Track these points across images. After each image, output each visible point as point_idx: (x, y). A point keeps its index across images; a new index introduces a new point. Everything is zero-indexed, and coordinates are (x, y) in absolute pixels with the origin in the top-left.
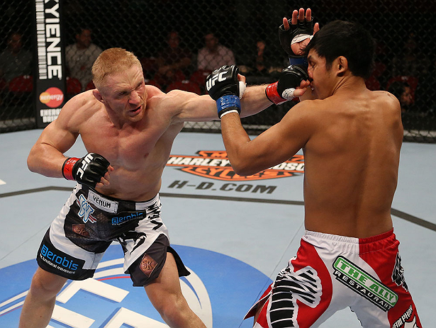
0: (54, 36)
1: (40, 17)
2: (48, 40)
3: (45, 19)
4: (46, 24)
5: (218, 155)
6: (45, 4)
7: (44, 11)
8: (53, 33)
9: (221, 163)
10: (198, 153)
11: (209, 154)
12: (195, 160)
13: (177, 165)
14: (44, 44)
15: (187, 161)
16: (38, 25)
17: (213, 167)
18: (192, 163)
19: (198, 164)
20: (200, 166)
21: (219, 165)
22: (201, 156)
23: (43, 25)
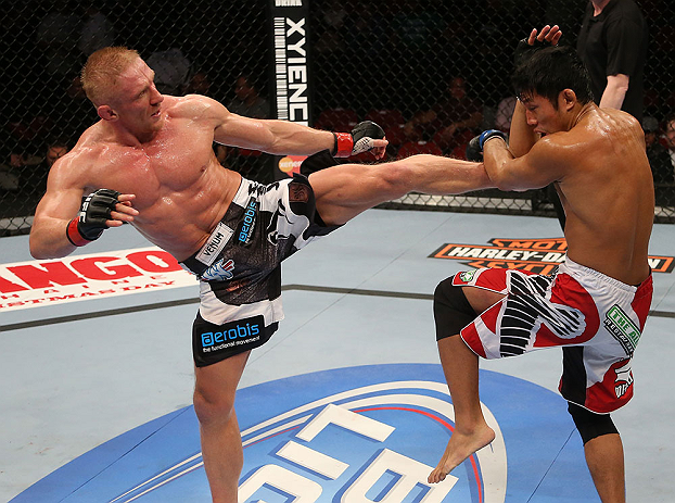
0: (298, 81)
1: (280, 55)
2: (291, 87)
3: (287, 58)
4: (288, 65)
5: (519, 245)
6: (286, 38)
7: (286, 48)
8: (298, 77)
9: (522, 255)
10: (491, 242)
11: (506, 244)
12: (487, 252)
13: (462, 258)
14: (285, 93)
15: (476, 253)
16: (277, 66)
17: (511, 261)
18: (483, 256)
19: (491, 256)
20: (493, 260)
21: (519, 258)
22: (495, 245)
23: (284, 66)
